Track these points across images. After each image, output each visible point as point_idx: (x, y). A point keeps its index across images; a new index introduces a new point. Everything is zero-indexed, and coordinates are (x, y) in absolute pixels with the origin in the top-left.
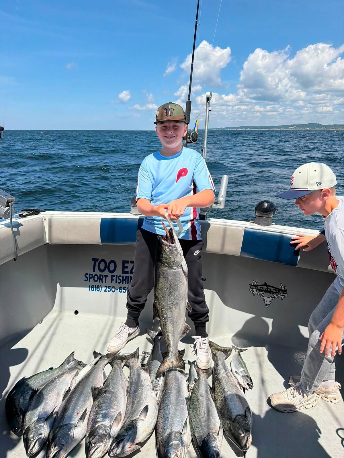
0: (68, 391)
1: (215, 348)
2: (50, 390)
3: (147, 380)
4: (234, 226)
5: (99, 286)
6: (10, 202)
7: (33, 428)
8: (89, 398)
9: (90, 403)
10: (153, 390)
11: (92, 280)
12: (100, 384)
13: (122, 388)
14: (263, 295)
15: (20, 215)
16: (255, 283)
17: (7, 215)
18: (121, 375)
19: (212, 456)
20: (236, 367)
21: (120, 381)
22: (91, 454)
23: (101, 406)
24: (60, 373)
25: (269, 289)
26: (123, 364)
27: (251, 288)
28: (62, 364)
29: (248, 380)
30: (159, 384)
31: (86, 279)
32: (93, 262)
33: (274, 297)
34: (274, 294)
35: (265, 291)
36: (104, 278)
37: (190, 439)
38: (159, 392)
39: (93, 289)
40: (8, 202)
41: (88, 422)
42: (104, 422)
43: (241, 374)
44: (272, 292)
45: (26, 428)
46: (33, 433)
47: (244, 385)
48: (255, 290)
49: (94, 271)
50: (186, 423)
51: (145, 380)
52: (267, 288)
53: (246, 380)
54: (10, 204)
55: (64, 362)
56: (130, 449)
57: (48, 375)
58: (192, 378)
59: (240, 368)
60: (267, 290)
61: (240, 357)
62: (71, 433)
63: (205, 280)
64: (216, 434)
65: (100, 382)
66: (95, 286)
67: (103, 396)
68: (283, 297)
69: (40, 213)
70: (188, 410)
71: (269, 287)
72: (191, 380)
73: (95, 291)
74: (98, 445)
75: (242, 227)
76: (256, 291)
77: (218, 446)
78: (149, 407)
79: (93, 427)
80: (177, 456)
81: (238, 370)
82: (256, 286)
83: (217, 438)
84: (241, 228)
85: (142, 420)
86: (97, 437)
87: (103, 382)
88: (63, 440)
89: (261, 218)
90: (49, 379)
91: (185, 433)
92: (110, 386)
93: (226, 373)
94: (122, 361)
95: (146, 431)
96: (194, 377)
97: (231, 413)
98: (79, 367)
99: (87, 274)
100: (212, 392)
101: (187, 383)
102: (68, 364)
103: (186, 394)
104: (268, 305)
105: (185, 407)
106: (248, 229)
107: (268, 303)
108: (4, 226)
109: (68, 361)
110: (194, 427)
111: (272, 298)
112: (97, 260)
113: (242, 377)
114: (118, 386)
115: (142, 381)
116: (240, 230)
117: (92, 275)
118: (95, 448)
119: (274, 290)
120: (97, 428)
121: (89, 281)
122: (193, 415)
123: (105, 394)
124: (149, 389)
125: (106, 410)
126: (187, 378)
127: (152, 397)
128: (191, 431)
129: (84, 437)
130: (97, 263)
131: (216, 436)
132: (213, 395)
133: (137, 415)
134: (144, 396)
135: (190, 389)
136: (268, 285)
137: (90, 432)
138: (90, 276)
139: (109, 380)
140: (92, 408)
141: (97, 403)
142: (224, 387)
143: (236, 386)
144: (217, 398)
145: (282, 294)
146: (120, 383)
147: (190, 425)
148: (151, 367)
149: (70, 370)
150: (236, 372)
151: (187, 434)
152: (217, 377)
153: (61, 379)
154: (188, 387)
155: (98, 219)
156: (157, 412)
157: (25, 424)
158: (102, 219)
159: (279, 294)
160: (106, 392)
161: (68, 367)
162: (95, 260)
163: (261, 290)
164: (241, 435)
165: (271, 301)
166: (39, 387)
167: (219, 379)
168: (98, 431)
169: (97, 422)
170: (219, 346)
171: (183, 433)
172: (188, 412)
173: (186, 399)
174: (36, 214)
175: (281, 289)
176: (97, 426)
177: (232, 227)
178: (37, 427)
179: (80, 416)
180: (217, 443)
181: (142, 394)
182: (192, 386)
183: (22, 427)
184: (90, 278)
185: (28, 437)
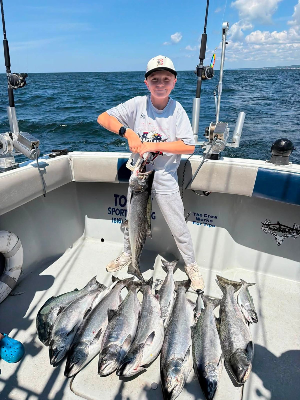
0: (89, 310)
1: (224, 282)
2: (74, 309)
3: (157, 307)
4: (247, 166)
5: (120, 219)
6: (35, 145)
7: (57, 341)
8: (104, 319)
9: (106, 324)
10: (161, 317)
11: (114, 213)
12: (116, 307)
13: (135, 312)
14: (275, 234)
15: (50, 155)
16: (268, 222)
17: (33, 157)
18: (135, 300)
19: (210, 384)
20: (242, 301)
21: (133, 306)
22: (102, 369)
23: (114, 327)
24: (83, 294)
25: (282, 228)
26: (137, 289)
27: (263, 226)
28: (85, 287)
29: (253, 314)
30: (167, 311)
31: (110, 212)
32: (115, 197)
33: (286, 236)
34: (286, 234)
35: (277, 230)
36: (125, 212)
37: (191, 365)
38: (167, 319)
39: (115, 221)
40: (33, 144)
41: (103, 340)
42: (116, 342)
43: (246, 308)
44: (285, 231)
45: (51, 340)
46: (56, 346)
47: (248, 319)
48: (267, 229)
49: (116, 205)
50: (189, 351)
51: (154, 307)
52: (280, 227)
53: (251, 314)
54: (35, 146)
55: (87, 285)
56: (136, 370)
57: (73, 295)
58: (199, 308)
59: (246, 302)
60: (280, 229)
61: (247, 292)
62: (87, 349)
63: (216, 218)
64: (216, 364)
65: (116, 305)
66: (117, 218)
67: (117, 318)
68: (295, 236)
69: (68, 153)
70: (192, 338)
71: (282, 227)
72: (197, 310)
73: (117, 223)
74: (109, 362)
75: (256, 167)
76: (269, 230)
77: (217, 376)
78: (155, 333)
79: (106, 345)
80: (178, 381)
81: (244, 304)
82: (268, 225)
83: (217, 368)
84: (254, 168)
85: (148, 345)
86: (108, 355)
87: (119, 304)
88: (80, 355)
89: (278, 157)
90: (74, 299)
91: (186, 360)
92: (123, 310)
93: (233, 307)
94: (138, 287)
95: (151, 355)
96: (200, 308)
97: (232, 345)
98: (100, 289)
99: (110, 208)
100: (218, 323)
101: (194, 312)
102: (90, 286)
103: (192, 322)
104: (280, 243)
105: (189, 336)
106: (262, 169)
107: (279, 241)
108: (32, 166)
109: (90, 284)
110: (195, 355)
111: (285, 237)
112: (118, 196)
113: (248, 311)
114: (131, 310)
115: (152, 308)
116: (252, 170)
117: (114, 209)
118: (106, 365)
119: (287, 229)
120: (109, 347)
121: (112, 214)
122: (196, 344)
123: (118, 317)
124: (157, 316)
125: (118, 331)
126: (194, 307)
127: (159, 323)
128: (193, 359)
129: (98, 353)
130: (118, 199)
131: (216, 366)
132: (218, 326)
133: (144, 339)
134: (152, 322)
135: (196, 318)
136: (281, 224)
137: (103, 350)
138: (112, 210)
139: (123, 304)
140: (107, 327)
141: (111, 324)
142: (229, 320)
143: (241, 320)
144: (221, 329)
145: (295, 234)
146: (133, 307)
147: (192, 352)
148: (162, 294)
149: (92, 292)
150: (242, 306)
151: (188, 361)
152: (224, 310)
153: (83, 300)
154: (195, 316)
155: (116, 159)
156: (164, 338)
157: (51, 336)
158: (119, 159)
159: (292, 233)
160: (120, 314)
161: (90, 289)
162: (116, 196)
163: (273, 229)
164: (239, 368)
165: (283, 240)
166: (65, 305)
167: (225, 312)
168: (110, 350)
169: (110, 342)
170: (228, 280)
171: (184, 360)
172: (192, 341)
173: (191, 327)
174: (64, 155)
175: (294, 228)
176: (109, 345)
177: (245, 167)
178: (60, 341)
179: (96, 334)
180: (216, 372)
181: (151, 320)
182: (198, 315)
183: (49, 339)
184: (113, 212)
185: (52, 348)
